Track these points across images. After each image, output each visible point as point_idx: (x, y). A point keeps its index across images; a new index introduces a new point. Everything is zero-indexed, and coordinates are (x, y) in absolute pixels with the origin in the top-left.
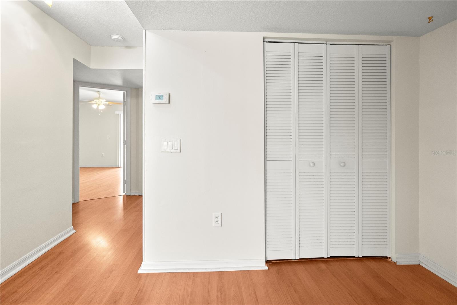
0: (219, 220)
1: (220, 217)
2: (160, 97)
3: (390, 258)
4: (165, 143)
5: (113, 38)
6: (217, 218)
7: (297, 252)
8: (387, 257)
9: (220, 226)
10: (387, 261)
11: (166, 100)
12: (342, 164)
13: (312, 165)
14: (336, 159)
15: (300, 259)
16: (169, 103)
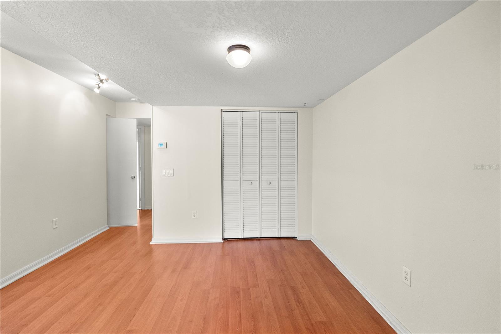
0: (196, 215)
1: (196, 213)
2: (161, 145)
3: (297, 237)
4: (165, 171)
5: (132, 100)
6: (194, 213)
7: (242, 234)
8: (295, 237)
9: (196, 218)
10: (295, 240)
11: (165, 145)
12: (269, 183)
13: (250, 183)
14: (265, 180)
15: (244, 238)
16: (166, 148)
